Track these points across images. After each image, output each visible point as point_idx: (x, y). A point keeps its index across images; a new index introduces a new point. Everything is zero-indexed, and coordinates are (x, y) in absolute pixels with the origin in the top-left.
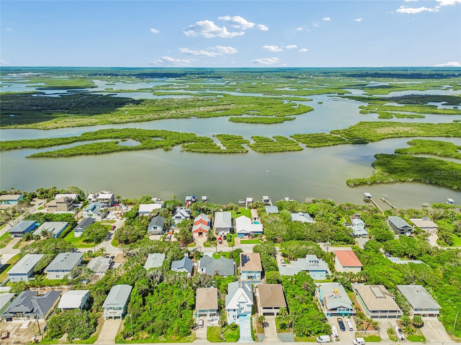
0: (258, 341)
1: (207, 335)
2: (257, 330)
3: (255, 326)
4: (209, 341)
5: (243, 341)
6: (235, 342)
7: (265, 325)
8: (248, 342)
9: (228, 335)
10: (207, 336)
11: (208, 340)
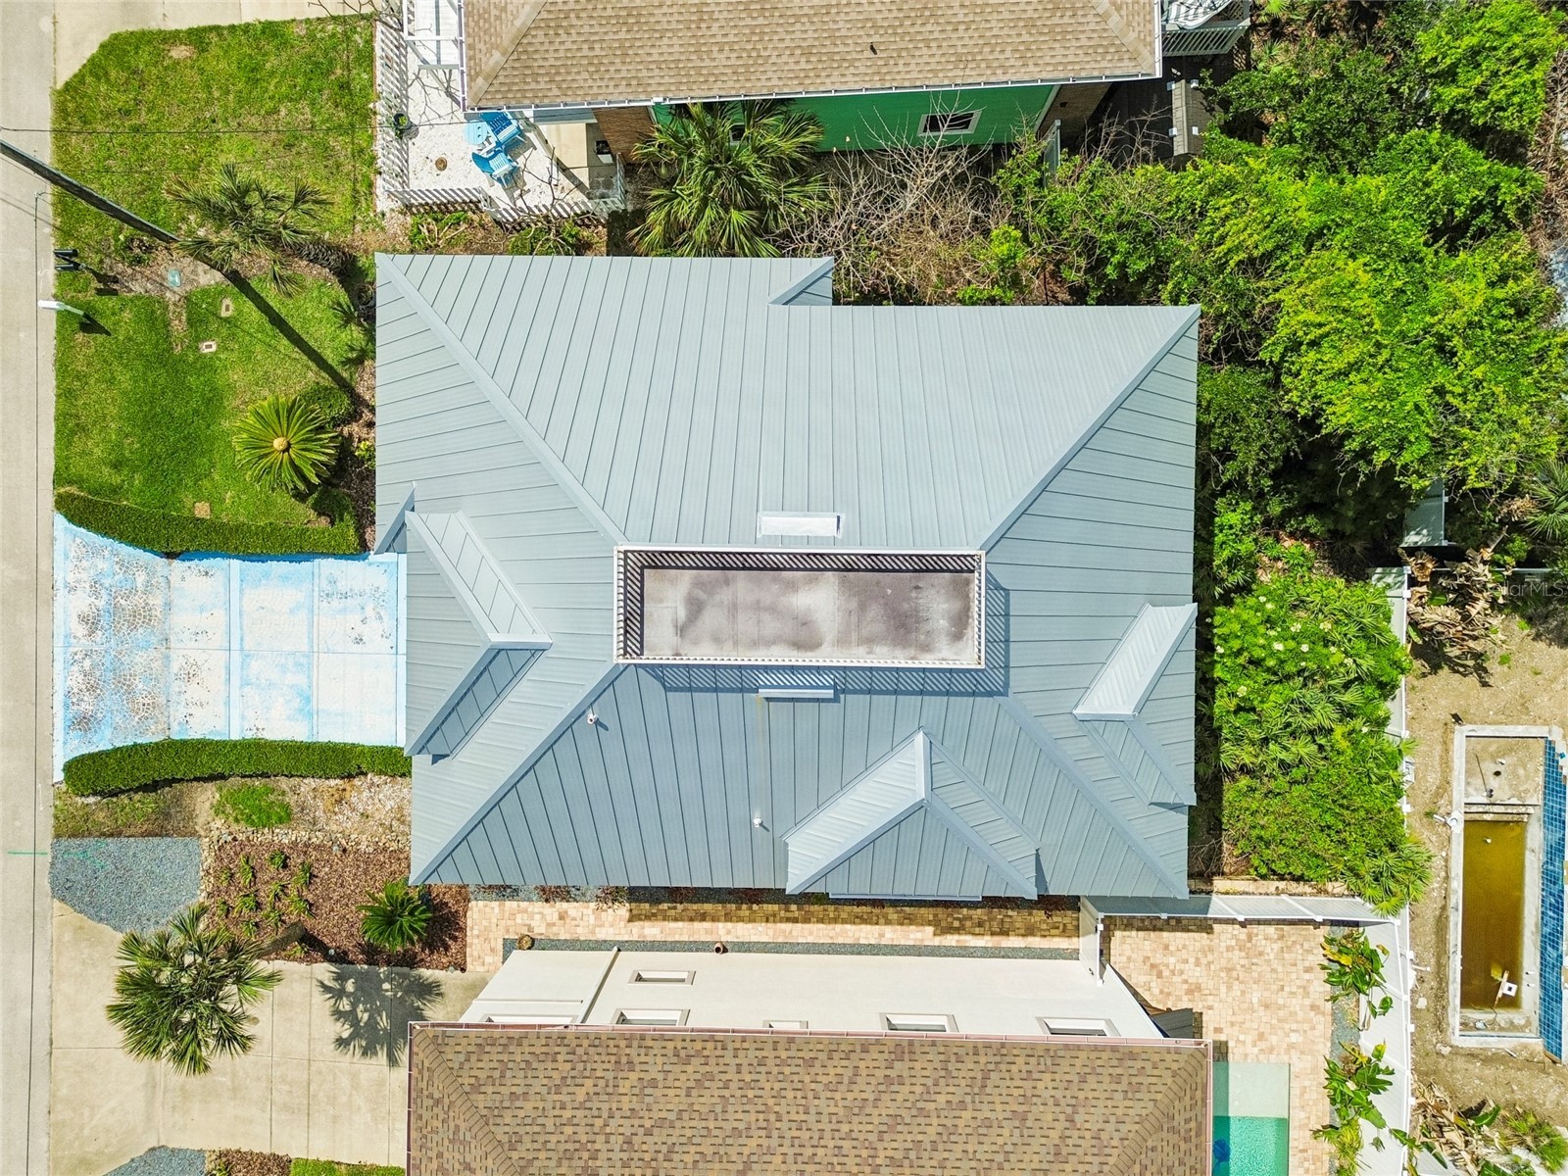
0: (69, 828)
1: (198, 37)
2: (284, 836)
3: (342, 824)
4: (95, 68)
5: (69, 608)
6: (59, 479)
7: (368, 990)
8: (64, 679)
9: (207, 365)
10: (173, 38)
11: (116, 49)
